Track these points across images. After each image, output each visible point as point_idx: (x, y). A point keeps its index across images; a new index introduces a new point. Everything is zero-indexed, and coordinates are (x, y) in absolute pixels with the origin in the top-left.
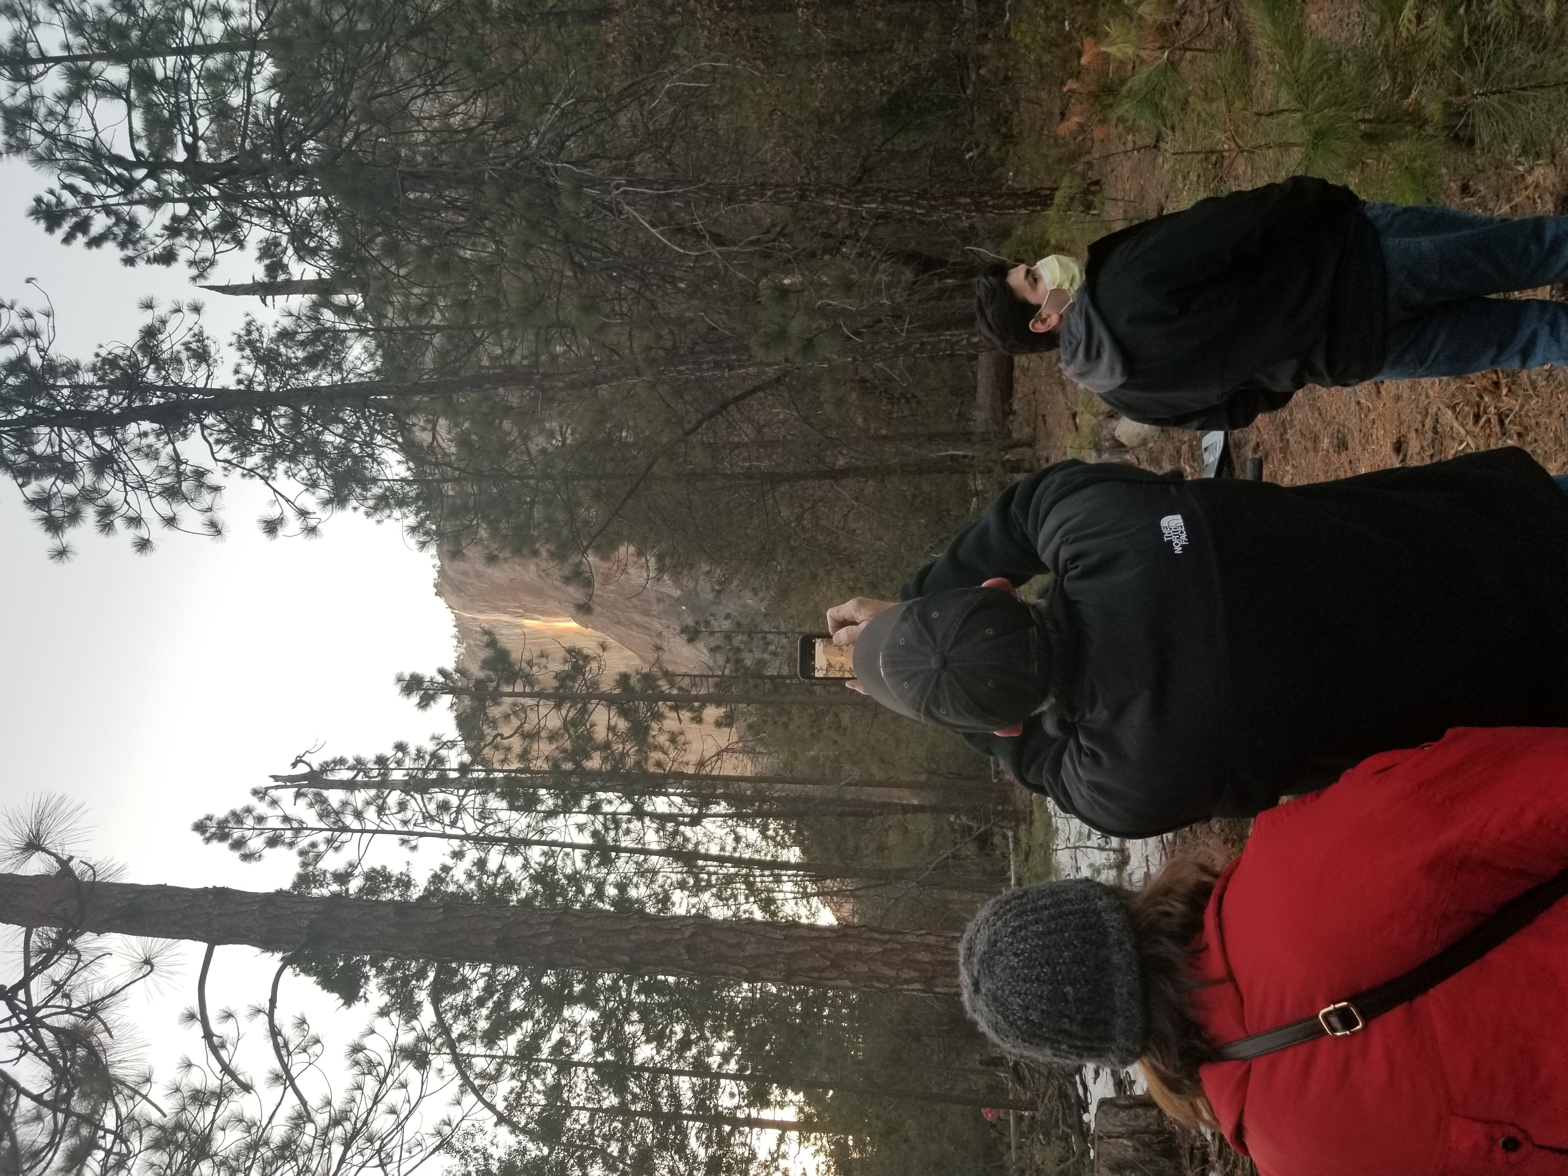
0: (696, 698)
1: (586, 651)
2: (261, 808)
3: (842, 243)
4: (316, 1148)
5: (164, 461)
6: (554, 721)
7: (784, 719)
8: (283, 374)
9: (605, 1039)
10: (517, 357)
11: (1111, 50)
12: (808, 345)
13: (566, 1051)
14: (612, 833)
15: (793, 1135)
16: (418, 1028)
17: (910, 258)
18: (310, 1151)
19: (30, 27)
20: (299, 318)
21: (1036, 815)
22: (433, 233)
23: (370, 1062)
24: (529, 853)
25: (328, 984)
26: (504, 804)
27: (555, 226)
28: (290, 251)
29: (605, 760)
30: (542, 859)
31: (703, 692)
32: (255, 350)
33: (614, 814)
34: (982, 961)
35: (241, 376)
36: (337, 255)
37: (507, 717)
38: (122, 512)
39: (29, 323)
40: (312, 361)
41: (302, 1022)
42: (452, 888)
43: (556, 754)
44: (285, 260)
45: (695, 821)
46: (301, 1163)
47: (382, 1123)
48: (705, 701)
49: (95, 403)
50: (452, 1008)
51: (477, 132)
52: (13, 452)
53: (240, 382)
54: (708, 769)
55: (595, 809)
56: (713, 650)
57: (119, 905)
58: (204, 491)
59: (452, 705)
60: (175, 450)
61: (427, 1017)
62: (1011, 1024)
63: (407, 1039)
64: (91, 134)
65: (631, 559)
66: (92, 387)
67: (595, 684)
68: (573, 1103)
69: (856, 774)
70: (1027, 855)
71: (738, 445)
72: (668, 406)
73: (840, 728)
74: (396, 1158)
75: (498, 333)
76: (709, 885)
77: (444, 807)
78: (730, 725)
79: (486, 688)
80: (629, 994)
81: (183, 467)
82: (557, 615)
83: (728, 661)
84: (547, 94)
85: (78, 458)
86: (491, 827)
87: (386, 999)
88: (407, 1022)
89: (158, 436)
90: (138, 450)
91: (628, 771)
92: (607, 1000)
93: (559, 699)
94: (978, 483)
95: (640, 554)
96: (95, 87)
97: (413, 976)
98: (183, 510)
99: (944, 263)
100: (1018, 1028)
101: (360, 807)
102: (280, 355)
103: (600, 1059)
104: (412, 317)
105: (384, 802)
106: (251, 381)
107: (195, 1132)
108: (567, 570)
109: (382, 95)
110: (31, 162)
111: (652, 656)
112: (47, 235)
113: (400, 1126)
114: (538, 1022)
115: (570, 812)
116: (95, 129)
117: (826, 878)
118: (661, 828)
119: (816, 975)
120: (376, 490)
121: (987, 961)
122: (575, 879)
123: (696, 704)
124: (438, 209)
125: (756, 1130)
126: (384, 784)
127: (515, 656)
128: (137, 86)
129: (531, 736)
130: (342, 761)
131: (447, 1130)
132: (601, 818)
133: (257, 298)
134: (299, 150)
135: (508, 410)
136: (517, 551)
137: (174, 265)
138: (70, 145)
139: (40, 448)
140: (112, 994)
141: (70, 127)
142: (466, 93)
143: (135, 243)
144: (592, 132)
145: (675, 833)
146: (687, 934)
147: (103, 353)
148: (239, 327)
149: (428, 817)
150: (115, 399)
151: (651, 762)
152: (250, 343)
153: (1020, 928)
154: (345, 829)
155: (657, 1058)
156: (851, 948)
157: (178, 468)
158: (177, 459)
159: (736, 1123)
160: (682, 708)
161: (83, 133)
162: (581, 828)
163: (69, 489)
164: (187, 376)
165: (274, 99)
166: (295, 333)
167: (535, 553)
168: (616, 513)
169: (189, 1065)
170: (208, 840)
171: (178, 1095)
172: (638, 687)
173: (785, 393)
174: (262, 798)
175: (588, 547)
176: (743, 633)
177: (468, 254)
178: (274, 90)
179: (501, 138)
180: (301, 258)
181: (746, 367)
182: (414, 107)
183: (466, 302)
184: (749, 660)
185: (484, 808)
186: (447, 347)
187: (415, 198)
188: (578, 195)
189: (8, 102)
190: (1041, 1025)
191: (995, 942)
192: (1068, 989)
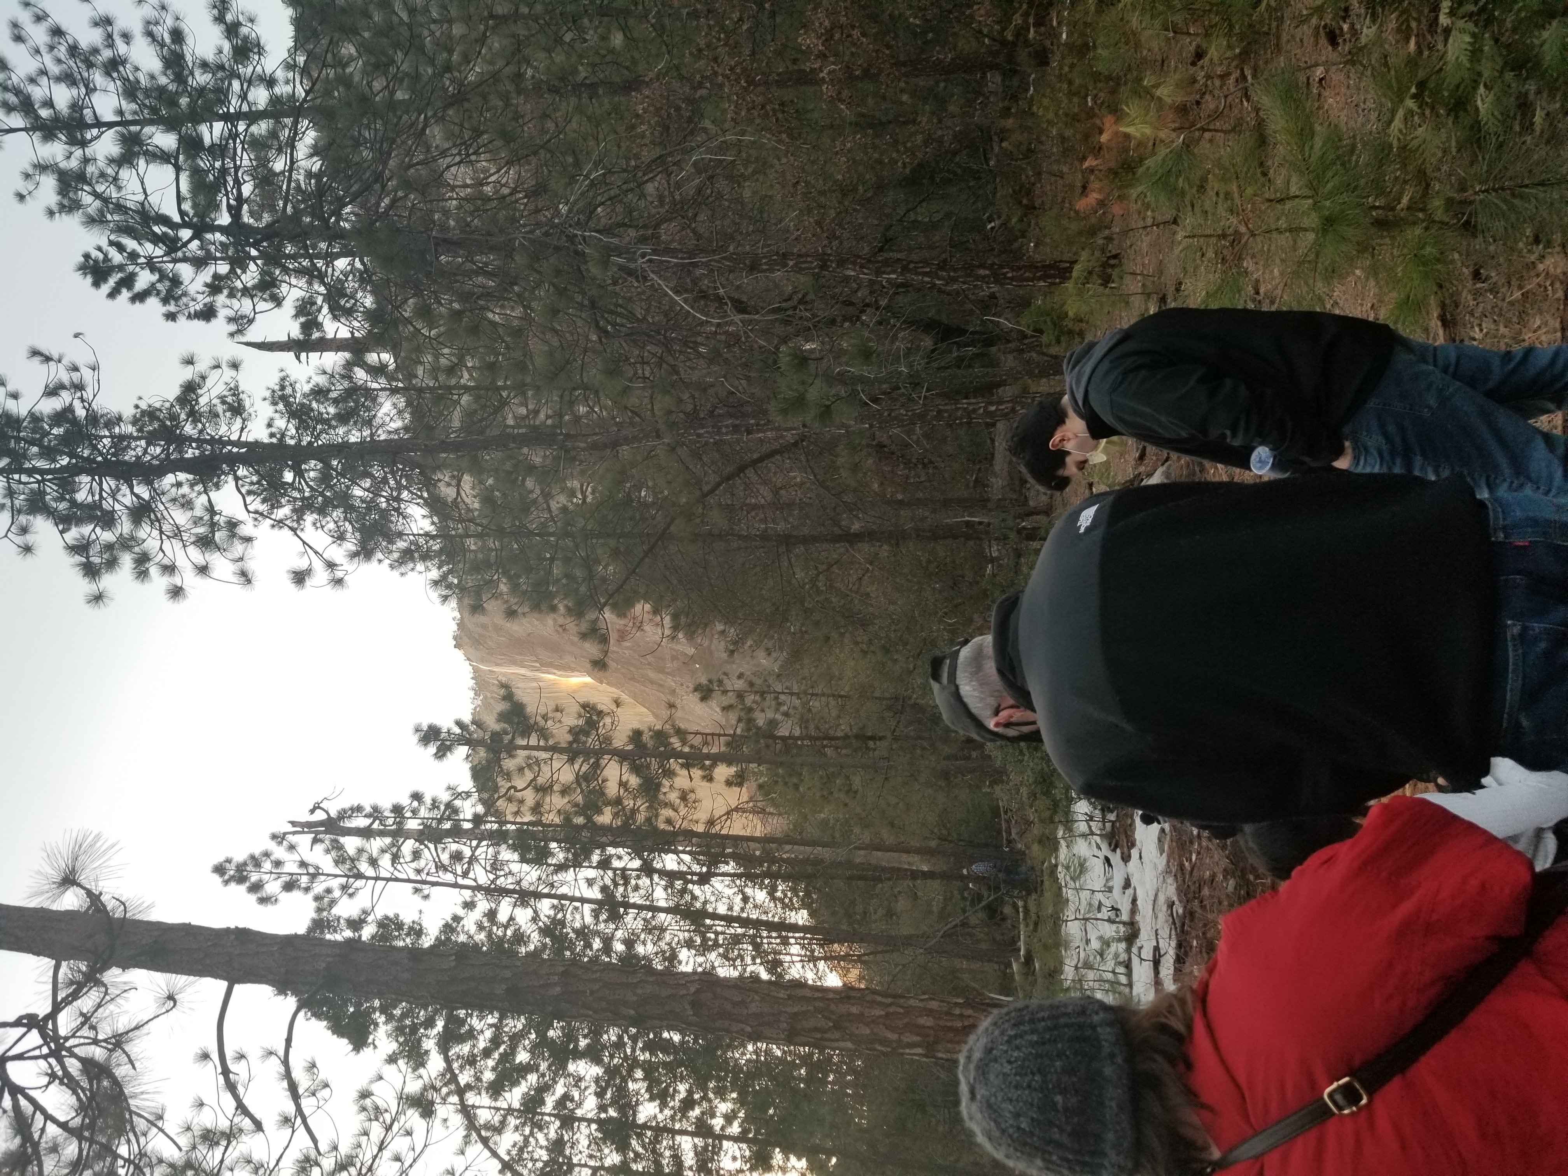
0: (708, 756)
1: (600, 707)
2: (279, 852)
3: (862, 311)
5: (199, 511)
6: (567, 775)
7: (795, 780)
8: (315, 428)
9: (609, 1095)
10: (542, 416)
11: (1130, 130)
12: (826, 412)
13: (570, 1105)
14: (621, 889)
16: (426, 1077)
17: (930, 326)
19: (87, 94)
20: (332, 376)
21: (1047, 884)
22: (464, 297)
23: (377, 1108)
24: (539, 905)
25: (338, 1029)
26: (516, 856)
27: (583, 293)
28: (325, 310)
29: (616, 815)
30: (552, 913)
31: (715, 750)
32: (287, 404)
33: (624, 870)
34: (977, 1068)
35: (273, 430)
36: (372, 316)
37: (521, 770)
38: (157, 560)
39: (76, 376)
40: (343, 418)
41: (312, 1066)
42: (462, 938)
43: (568, 807)
44: (320, 318)
45: (704, 879)
48: (717, 759)
49: (133, 453)
50: (458, 1057)
51: (508, 199)
52: (55, 500)
53: (272, 435)
54: (718, 828)
55: (604, 864)
56: (726, 709)
57: (144, 942)
58: (236, 542)
59: (468, 756)
60: (209, 501)
61: (435, 1064)
62: (1003, 1131)
63: (414, 1087)
64: (141, 198)
65: (647, 617)
66: (130, 437)
67: (608, 740)
68: (575, 1160)
69: (866, 838)
70: (1036, 924)
71: (754, 507)
72: (687, 468)
73: (850, 791)
75: (524, 394)
76: (716, 945)
77: (457, 857)
78: (740, 785)
79: (502, 740)
80: (634, 1050)
81: (217, 518)
82: (573, 670)
83: (740, 720)
84: (577, 165)
85: (117, 507)
86: (502, 879)
87: (394, 1046)
88: (415, 1070)
89: (192, 486)
90: (174, 500)
91: (639, 828)
92: (612, 1057)
93: (572, 753)
94: (993, 550)
95: (656, 611)
96: (146, 153)
97: (421, 1025)
98: (215, 559)
99: (962, 332)
100: (1011, 1136)
101: (375, 855)
102: (312, 410)
103: (603, 1116)
104: (442, 378)
105: (399, 850)
106: (283, 435)
108: (584, 626)
109: (418, 163)
110: (83, 223)
111: (665, 713)
112: (93, 290)
114: (543, 1075)
115: (581, 866)
116: (145, 192)
117: (832, 942)
118: (670, 885)
119: (818, 1036)
120: (401, 544)
121: (983, 1068)
122: (583, 933)
123: (707, 763)
124: (469, 275)
126: (399, 833)
127: (530, 709)
128: (185, 152)
129: (544, 790)
130: (359, 809)
132: (610, 873)
133: (292, 354)
134: (338, 213)
135: (531, 469)
136: (536, 607)
137: (214, 321)
138: (120, 208)
139: (81, 496)
140: (137, 1028)
141: (119, 188)
142: (501, 161)
143: (177, 299)
144: (620, 202)
145: (684, 891)
146: (692, 990)
147: (143, 406)
148: (273, 382)
149: (440, 867)
150: (153, 451)
151: (661, 818)
152: (283, 398)
153: (1016, 1037)
154: (359, 876)
155: (660, 1117)
156: (854, 1010)
157: (212, 518)
158: (211, 510)
160: (693, 766)
161: (133, 196)
162: (590, 882)
163: (107, 536)
164: (222, 429)
165: (316, 165)
166: (329, 391)
167: (553, 609)
168: (634, 571)
169: (202, 1105)
170: (226, 882)
171: (189, 1134)
172: (650, 744)
173: (803, 458)
174: (280, 843)
175: (605, 605)
176: (756, 693)
177: (497, 318)
178: (315, 159)
179: (532, 207)
180: (335, 318)
181: (764, 431)
182: (448, 176)
183: (494, 364)
184: (761, 720)
185: (496, 860)
186: (474, 406)
187: (448, 262)
188: (605, 263)
189: (63, 165)
190: (1032, 1134)
191: (992, 1049)
192: (1059, 1099)
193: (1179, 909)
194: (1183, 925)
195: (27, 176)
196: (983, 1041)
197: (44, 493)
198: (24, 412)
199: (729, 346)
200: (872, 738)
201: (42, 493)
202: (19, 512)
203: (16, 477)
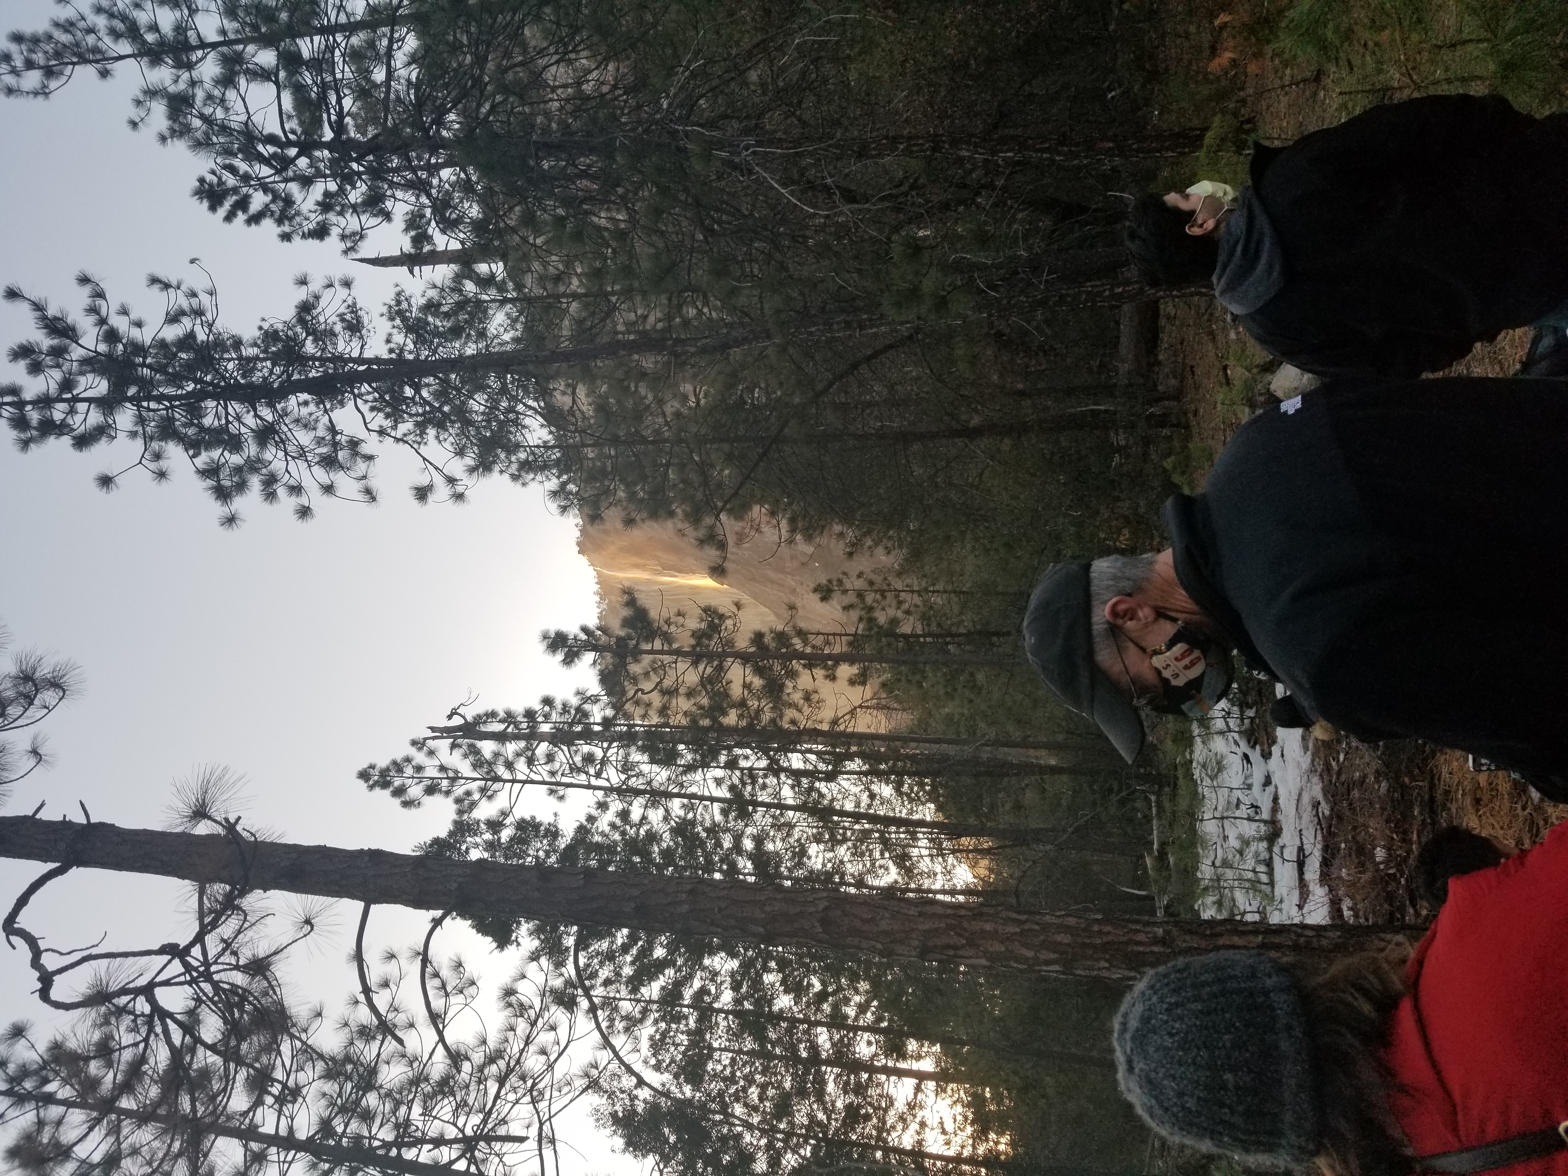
0: (830, 657)
1: (721, 610)
2: (420, 758)
3: (978, 194)
4: (473, 1083)
5: (321, 432)
6: (692, 677)
7: (918, 677)
8: (432, 342)
9: (744, 989)
10: (651, 319)
12: (942, 303)
13: (707, 999)
14: (749, 788)
15: (931, 1085)
16: (566, 975)
17: (1049, 205)
18: (467, 1086)
19: (190, 15)
20: (443, 290)
21: (1181, 782)
22: (567, 202)
23: (521, 1005)
24: (670, 805)
25: (482, 928)
26: (646, 758)
27: (686, 190)
28: (434, 223)
29: (741, 717)
30: (681, 813)
31: (837, 650)
32: (404, 320)
33: (751, 769)
34: (1133, 1039)
35: (392, 345)
36: (478, 226)
37: (647, 674)
38: (284, 480)
39: (194, 302)
40: (456, 332)
41: (458, 966)
42: (597, 839)
43: (694, 709)
44: (430, 231)
45: (830, 777)
46: (458, 1099)
47: (534, 1063)
48: (838, 659)
49: (260, 374)
50: (598, 953)
51: (609, 97)
52: (185, 425)
53: (391, 351)
54: (843, 726)
55: (732, 764)
56: (847, 608)
57: (282, 864)
58: (359, 460)
59: (595, 662)
60: (330, 421)
62: (1167, 1110)
63: (557, 983)
64: (243, 118)
65: (765, 519)
66: (257, 358)
67: (730, 643)
68: (716, 1045)
69: (992, 733)
70: (1171, 820)
71: (869, 404)
72: (800, 368)
73: (975, 687)
74: (547, 1096)
75: (631, 299)
76: (845, 840)
77: (589, 758)
78: (864, 683)
79: (627, 645)
81: (338, 437)
82: (693, 572)
83: (861, 619)
84: (676, 56)
85: (243, 430)
86: (634, 779)
87: (536, 943)
88: (556, 968)
89: (315, 406)
90: (297, 421)
91: (764, 728)
92: (746, 951)
93: (696, 657)
94: (1120, 439)
95: (773, 514)
96: (247, 72)
98: (340, 478)
99: (1083, 210)
100: (1174, 1115)
101: (510, 758)
102: (428, 324)
103: (739, 1008)
104: (549, 286)
105: (533, 754)
106: (402, 350)
107: (362, 1065)
108: (702, 533)
109: (515, 65)
110: (190, 147)
111: (787, 614)
112: (209, 214)
113: (550, 1067)
114: (679, 970)
115: (709, 767)
116: (248, 112)
117: (960, 836)
118: (797, 784)
119: (951, 953)
120: (520, 456)
121: (1141, 1038)
122: (713, 830)
123: (830, 663)
124: (571, 179)
125: (893, 1078)
126: (533, 736)
127: (653, 614)
128: (285, 68)
129: (669, 693)
130: (493, 714)
131: (594, 1073)
132: (738, 773)
133: (405, 268)
134: (439, 122)
135: (643, 375)
136: (654, 515)
137: (328, 240)
138: (224, 129)
139: (208, 421)
140: (276, 953)
141: (227, 109)
142: (599, 57)
143: (291, 219)
144: (722, 92)
145: (811, 789)
146: (821, 907)
147: (266, 326)
148: (390, 298)
149: (575, 769)
150: (277, 370)
151: (786, 719)
152: (400, 313)
153: (1177, 1005)
154: (497, 779)
155: (795, 1009)
157: (334, 438)
158: (332, 429)
159: (872, 1070)
160: (816, 666)
161: (237, 119)
162: (719, 782)
163: (236, 459)
164: (341, 346)
165: (414, 74)
166: (440, 305)
167: (671, 514)
168: (748, 477)
170: (371, 787)
171: (347, 1030)
172: (773, 645)
173: (918, 350)
174: (420, 749)
175: (722, 510)
176: (876, 591)
177: (603, 222)
178: (414, 66)
179: (632, 102)
180: (443, 231)
181: (877, 327)
182: (549, 75)
183: (599, 270)
184: (882, 618)
185: (626, 761)
186: (584, 314)
187: (550, 167)
188: (707, 157)
189: (172, 89)
190: (1199, 1114)
191: (1149, 1019)
192: (1228, 1076)
193: (1325, 809)
194: (1330, 827)
195: (138, 103)
196: (1139, 1008)
197: (174, 419)
198: (148, 341)
199: (839, 238)
200: (997, 634)
201: (171, 420)
202: (152, 438)
203: (145, 404)
